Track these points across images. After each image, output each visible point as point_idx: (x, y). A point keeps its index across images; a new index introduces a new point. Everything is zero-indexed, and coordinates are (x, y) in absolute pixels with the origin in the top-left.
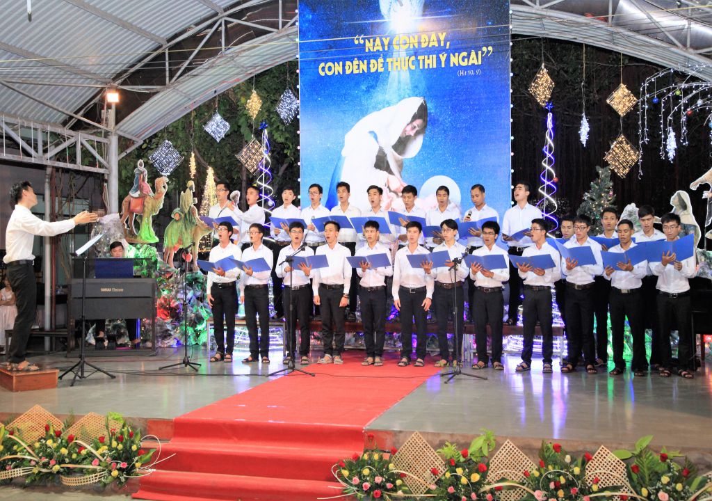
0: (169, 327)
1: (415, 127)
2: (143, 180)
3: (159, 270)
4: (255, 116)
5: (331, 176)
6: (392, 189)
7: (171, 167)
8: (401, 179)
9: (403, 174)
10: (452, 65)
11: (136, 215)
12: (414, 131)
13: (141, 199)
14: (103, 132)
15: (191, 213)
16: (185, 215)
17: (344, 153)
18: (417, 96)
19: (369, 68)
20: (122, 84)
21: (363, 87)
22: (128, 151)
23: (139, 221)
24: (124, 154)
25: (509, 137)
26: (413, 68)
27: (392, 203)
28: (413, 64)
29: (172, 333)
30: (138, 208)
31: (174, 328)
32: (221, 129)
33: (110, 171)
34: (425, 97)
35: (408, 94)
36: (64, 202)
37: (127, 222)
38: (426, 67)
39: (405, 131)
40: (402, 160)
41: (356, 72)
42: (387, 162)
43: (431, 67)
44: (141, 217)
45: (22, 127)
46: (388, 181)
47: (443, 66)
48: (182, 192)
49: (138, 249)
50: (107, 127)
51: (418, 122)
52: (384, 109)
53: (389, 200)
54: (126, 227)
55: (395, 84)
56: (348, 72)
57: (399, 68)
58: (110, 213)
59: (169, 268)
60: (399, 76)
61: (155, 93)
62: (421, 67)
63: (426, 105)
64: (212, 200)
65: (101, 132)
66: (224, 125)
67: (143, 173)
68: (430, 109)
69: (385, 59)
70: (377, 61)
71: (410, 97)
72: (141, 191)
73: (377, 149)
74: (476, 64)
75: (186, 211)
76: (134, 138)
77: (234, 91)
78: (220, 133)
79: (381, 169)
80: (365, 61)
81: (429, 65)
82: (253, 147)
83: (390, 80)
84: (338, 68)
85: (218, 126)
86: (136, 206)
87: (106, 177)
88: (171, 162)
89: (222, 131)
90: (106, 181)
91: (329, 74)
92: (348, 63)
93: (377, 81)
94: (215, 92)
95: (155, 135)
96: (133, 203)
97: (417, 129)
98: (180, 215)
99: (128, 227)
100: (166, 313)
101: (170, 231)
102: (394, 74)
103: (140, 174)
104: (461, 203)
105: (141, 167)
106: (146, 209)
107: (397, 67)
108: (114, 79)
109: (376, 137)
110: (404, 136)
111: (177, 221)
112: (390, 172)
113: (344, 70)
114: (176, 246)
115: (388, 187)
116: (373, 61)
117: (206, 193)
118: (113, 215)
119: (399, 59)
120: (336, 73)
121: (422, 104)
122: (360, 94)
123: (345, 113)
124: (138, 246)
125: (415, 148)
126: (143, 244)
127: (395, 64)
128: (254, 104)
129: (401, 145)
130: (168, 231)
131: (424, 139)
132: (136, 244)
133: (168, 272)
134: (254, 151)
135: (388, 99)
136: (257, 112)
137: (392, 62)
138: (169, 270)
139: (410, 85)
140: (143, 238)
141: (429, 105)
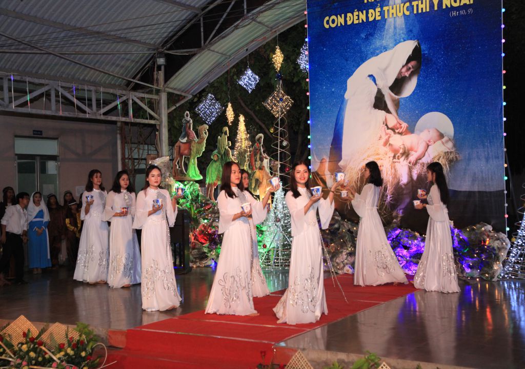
0: (206, 250)
1: (410, 68)
2: (190, 128)
3: (201, 202)
4: (279, 69)
5: (336, 117)
6: (390, 126)
7: (214, 117)
8: (397, 117)
9: (400, 111)
10: (444, 7)
11: (185, 158)
12: (409, 72)
13: (188, 144)
14: (154, 90)
15: (226, 154)
16: (222, 157)
17: (346, 96)
18: (411, 40)
19: (367, 17)
20: (168, 49)
21: (363, 36)
22: (178, 105)
23: (187, 162)
24: (174, 108)
25: (501, 71)
26: (407, 13)
27: (390, 139)
28: (407, 10)
29: (209, 255)
30: (186, 152)
31: (210, 251)
32: (252, 81)
33: (161, 122)
34: (418, 40)
35: (403, 39)
36: (133, 149)
37: (178, 163)
38: (420, 11)
39: (400, 73)
40: (398, 99)
41: (356, 22)
42: (385, 102)
43: (424, 11)
44: (188, 159)
45: (77, 89)
46: (386, 120)
47: (436, 8)
48: (219, 137)
49: (185, 185)
50: (158, 86)
51: (412, 64)
52: (382, 54)
53: (387, 137)
54: (178, 167)
55: (391, 30)
56: (349, 23)
57: (395, 15)
58: (162, 156)
59: (208, 200)
60: (395, 21)
61: (194, 55)
62: (415, 12)
63: (420, 47)
64: (243, 142)
65: (152, 91)
66: (255, 78)
67: (189, 122)
68: (424, 51)
69: (382, 8)
70: (375, 11)
71: (405, 41)
72: (188, 138)
73: (376, 91)
74: (468, 3)
75: (223, 152)
76: (183, 94)
77: (264, 48)
78: (251, 85)
79: (379, 109)
80: (364, 12)
81: (422, 9)
82: (278, 96)
83: (386, 27)
84: (340, 20)
85: (250, 79)
86: (184, 150)
87: (158, 127)
88: (214, 112)
89: (253, 83)
90: (157, 130)
91: (333, 26)
92: (349, 15)
93: (375, 29)
94: (247, 50)
95: (203, 90)
96: (183, 147)
97: (412, 70)
98: (217, 156)
99: (179, 167)
100: (205, 238)
101: (210, 170)
102: (390, 21)
103: (187, 124)
104: (454, 136)
105: (188, 117)
106: (192, 153)
107: (393, 14)
108: (163, 46)
109: (374, 81)
110: (400, 77)
111: (215, 161)
112: (388, 111)
113: (346, 21)
114: (216, 182)
115: (386, 125)
116: (371, 11)
117: (239, 137)
118: (164, 158)
119: (395, 6)
120: (339, 25)
121: (416, 46)
122: (360, 42)
123: (347, 60)
124: (186, 183)
125: (410, 88)
126: (189, 181)
127: (391, 11)
128: (278, 58)
129: (398, 85)
130: (209, 170)
131: (418, 79)
132: (185, 181)
133: (207, 204)
134: (278, 99)
135: (385, 44)
136: (280, 65)
137: (388, 10)
138: (208, 202)
139: (405, 30)
140: (191, 176)
141: (423, 47)
